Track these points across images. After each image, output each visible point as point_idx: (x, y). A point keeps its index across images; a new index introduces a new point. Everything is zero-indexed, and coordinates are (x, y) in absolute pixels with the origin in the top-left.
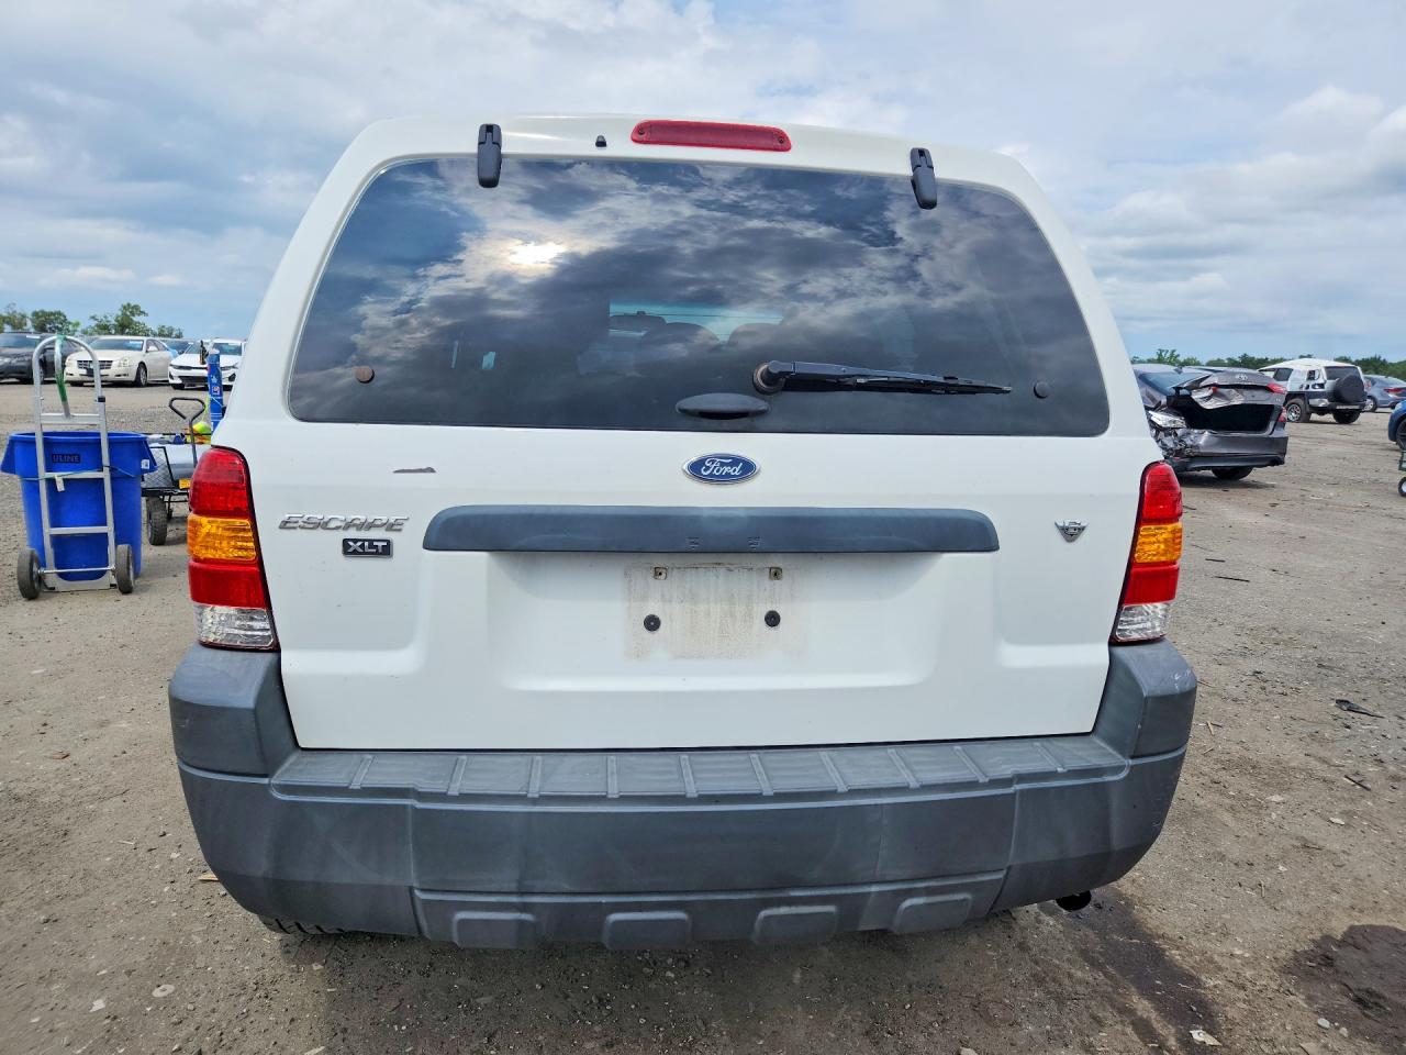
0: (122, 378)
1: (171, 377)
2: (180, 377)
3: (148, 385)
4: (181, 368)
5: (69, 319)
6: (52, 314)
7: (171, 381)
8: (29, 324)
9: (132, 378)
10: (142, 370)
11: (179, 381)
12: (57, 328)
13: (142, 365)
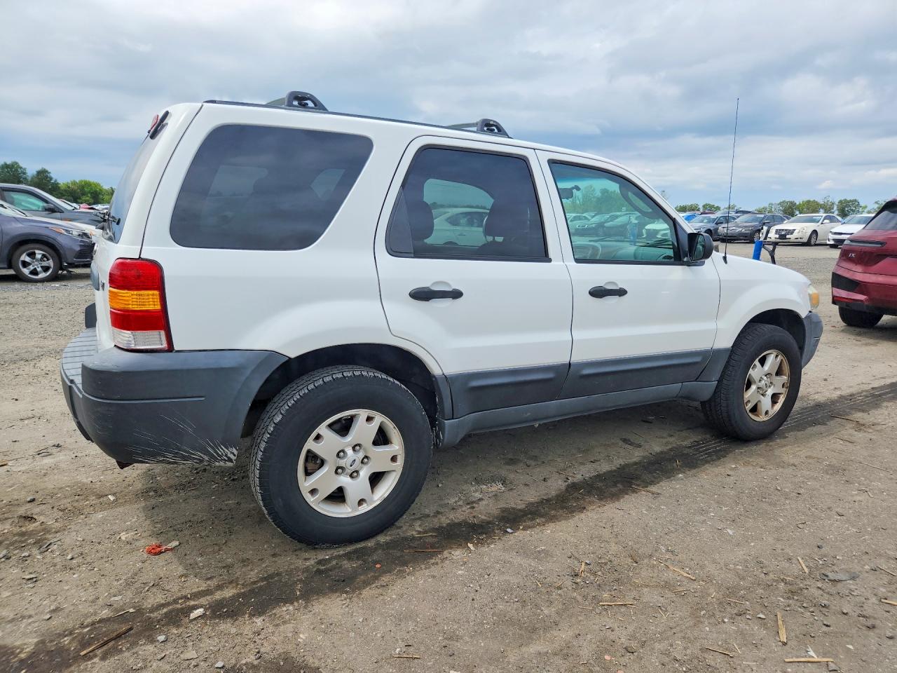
0: (799, 240)
1: (829, 240)
2: (833, 240)
3: (816, 245)
4: (836, 233)
5: (862, 204)
6: (851, 201)
7: (828, 243)
8: (835, 208)
9: (805, 240)
10: (814, 235)
11: (832, 242)
12: (852, 210)
13: (815, 232)
